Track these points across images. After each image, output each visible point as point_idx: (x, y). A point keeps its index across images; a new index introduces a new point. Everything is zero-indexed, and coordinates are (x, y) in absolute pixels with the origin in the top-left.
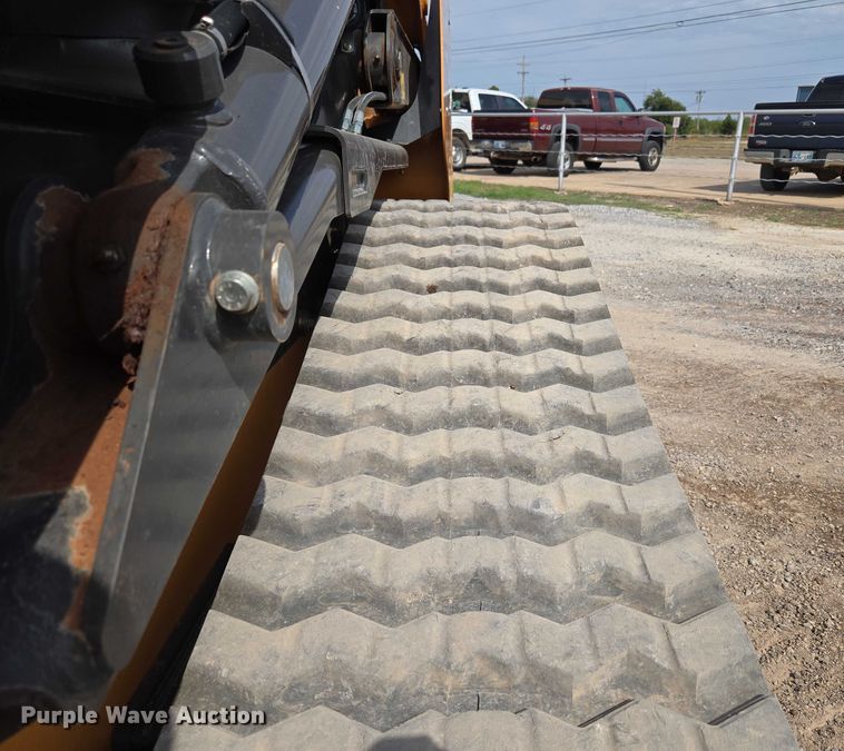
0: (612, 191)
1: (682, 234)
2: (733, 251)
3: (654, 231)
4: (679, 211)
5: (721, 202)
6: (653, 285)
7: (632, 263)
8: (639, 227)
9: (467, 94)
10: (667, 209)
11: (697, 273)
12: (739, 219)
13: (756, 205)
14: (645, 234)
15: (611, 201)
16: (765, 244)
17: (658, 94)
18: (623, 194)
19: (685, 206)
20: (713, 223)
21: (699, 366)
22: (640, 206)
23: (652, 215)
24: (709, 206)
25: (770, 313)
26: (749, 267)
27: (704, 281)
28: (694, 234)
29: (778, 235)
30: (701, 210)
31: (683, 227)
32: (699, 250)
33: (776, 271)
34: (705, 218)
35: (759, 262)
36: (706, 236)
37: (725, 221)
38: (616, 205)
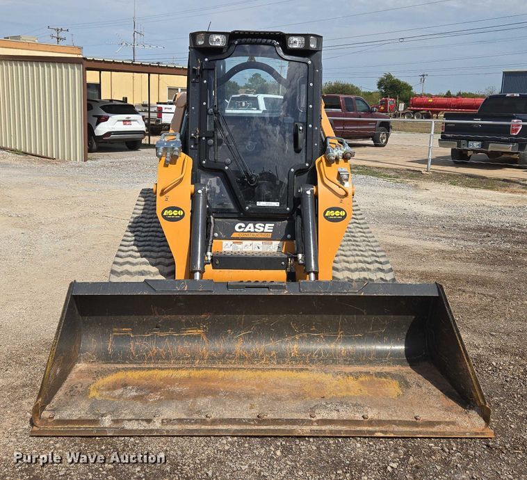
0: (356, 163)
1: (397, 192)
2: (423, 202)
3: (381, 191)
4: (397, 178)
5: (424, 173)
6: (379, 217)
7: (369, 207)
8: (373, 188)
9: (256, 98)
10: (390, 177)
11: (401, 213)
12: (433, 183)
13: (445, 174)
14: (376, 192)
15: (355, 171)
16: (442, 198)
17: (389, 77)
18: (364, 166)
19: (402, 174)
20: (416, 185)
21: (395, 246)
22: (374, 174)
23: (381, 180)
24: (417, 174)
25: (431, 230)
26: (429, 210)
27: (404, 216)
28: (403, 192)
29: (453, 193)
30: (411, 177)
31: (399, 188)
32: (406, 201)
33: (442, 212)
34: (412, 182)
35: (435, 208)
36: (411, 193)
37: (424, 184)
38: (359, 173)
